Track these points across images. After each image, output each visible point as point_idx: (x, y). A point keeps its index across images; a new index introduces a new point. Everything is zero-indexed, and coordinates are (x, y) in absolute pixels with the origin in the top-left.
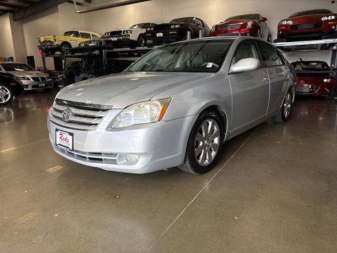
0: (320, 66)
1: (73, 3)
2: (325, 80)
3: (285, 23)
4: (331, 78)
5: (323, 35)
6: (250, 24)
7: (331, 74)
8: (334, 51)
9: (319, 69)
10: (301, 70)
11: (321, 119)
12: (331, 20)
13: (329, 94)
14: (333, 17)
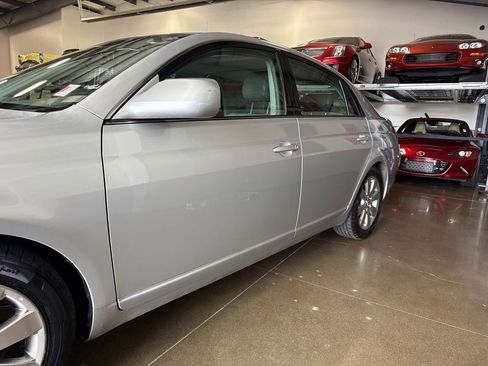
0: (455, 128)
1: (77, 5)
2: (462, 154)
3: (397, 50)
4: (474, 150)
5: (461, 75)
6: (339, 50)
7: (472, 143)
8: (482, 106)
9: (454, 134)
10: (424, 132)
11: (452, 221)
12: (476, 50)
13: (469, 177)
14: (479, 45)
